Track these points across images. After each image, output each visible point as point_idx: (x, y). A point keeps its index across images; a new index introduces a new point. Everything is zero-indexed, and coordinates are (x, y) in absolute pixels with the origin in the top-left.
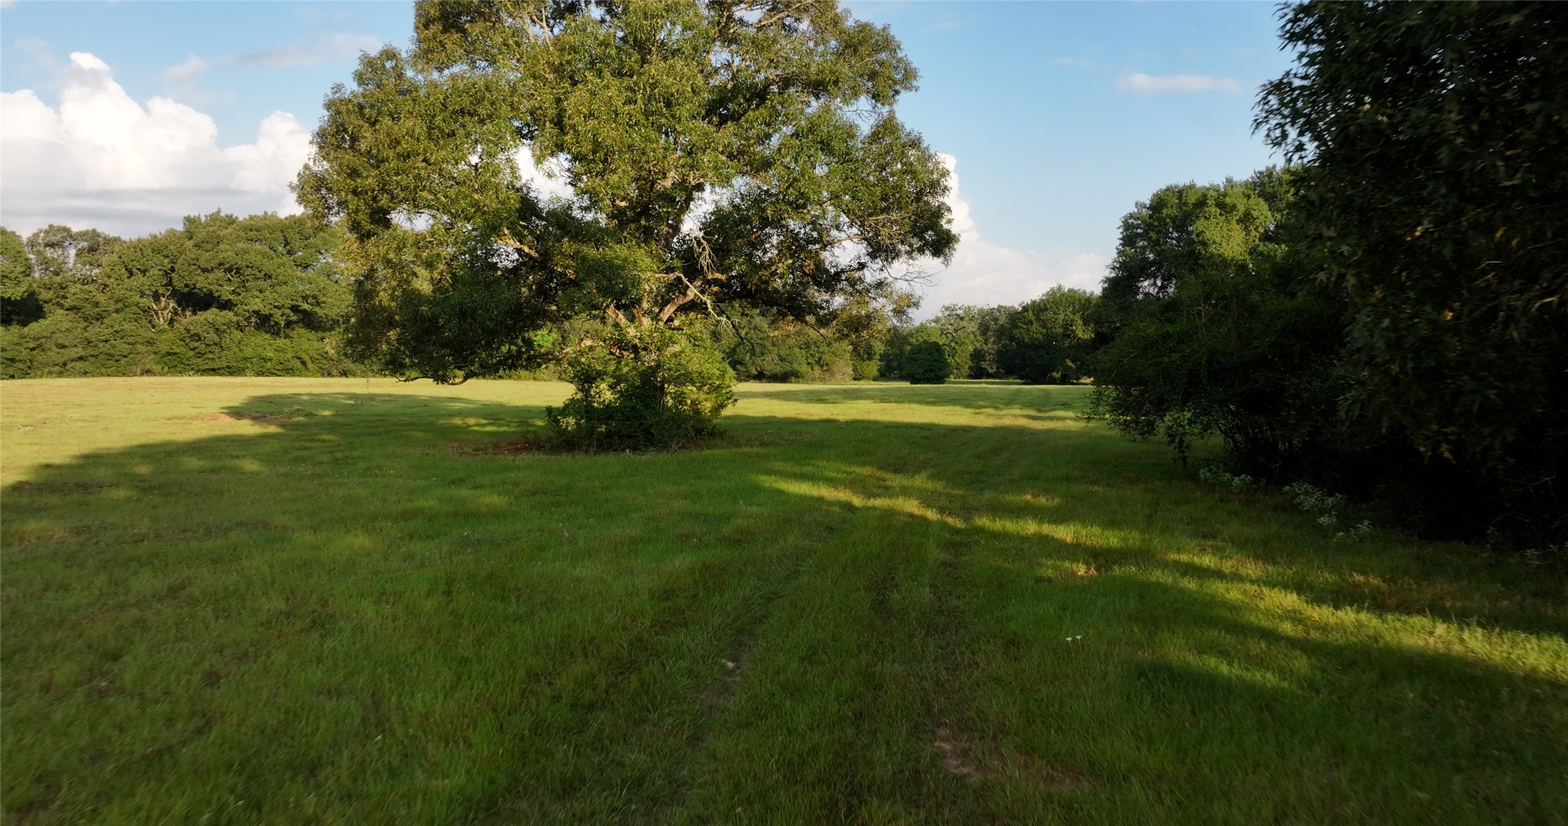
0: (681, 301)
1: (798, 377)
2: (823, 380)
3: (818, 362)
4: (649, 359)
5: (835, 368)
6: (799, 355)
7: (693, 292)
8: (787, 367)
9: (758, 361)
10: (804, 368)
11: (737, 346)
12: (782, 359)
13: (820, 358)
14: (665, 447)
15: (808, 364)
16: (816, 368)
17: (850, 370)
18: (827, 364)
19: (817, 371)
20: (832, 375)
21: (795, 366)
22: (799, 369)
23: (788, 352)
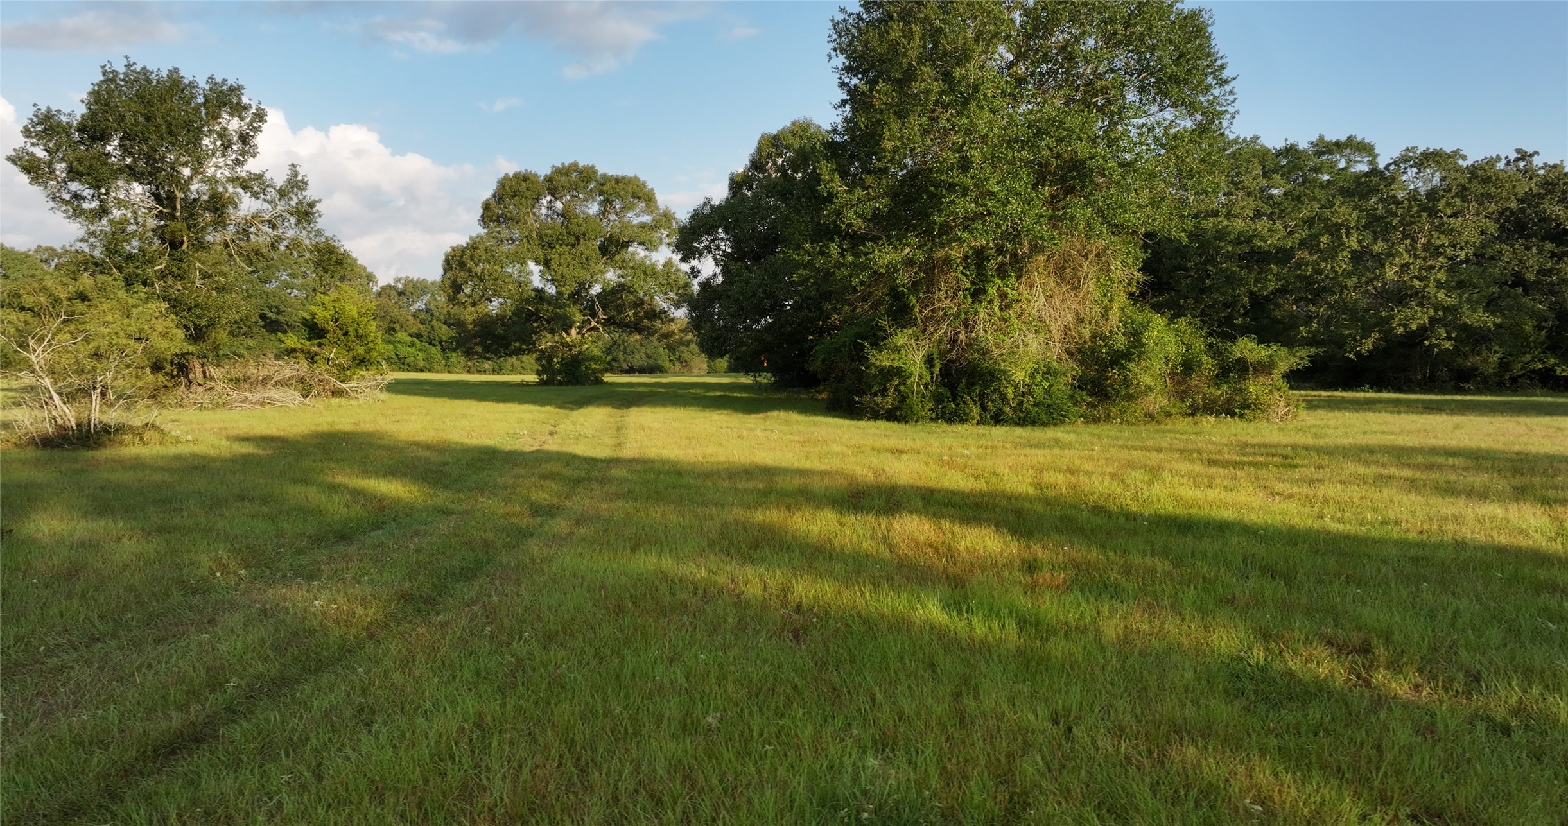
0: (589, 327)
1: (662, 372)
2: (682, 374)
3: (678, 360)
4: (575, 351)
5: (692, 364)
6: (662, 353)
7: (593, 324)
8: (651, 362)
9: (629, 358)
10: (667, 364)
11: (611, 346)
12: (648, 357)
13: (680, 356)
14: (584, 384)
15: (670, 361)
16: (677, 364)
17: (705, 366)
18: (686, 361)
19: (678, 366)
20: (690, 370)
21: (660, 362)
22: (663, 364)
23: (653, 351)
